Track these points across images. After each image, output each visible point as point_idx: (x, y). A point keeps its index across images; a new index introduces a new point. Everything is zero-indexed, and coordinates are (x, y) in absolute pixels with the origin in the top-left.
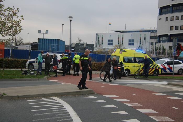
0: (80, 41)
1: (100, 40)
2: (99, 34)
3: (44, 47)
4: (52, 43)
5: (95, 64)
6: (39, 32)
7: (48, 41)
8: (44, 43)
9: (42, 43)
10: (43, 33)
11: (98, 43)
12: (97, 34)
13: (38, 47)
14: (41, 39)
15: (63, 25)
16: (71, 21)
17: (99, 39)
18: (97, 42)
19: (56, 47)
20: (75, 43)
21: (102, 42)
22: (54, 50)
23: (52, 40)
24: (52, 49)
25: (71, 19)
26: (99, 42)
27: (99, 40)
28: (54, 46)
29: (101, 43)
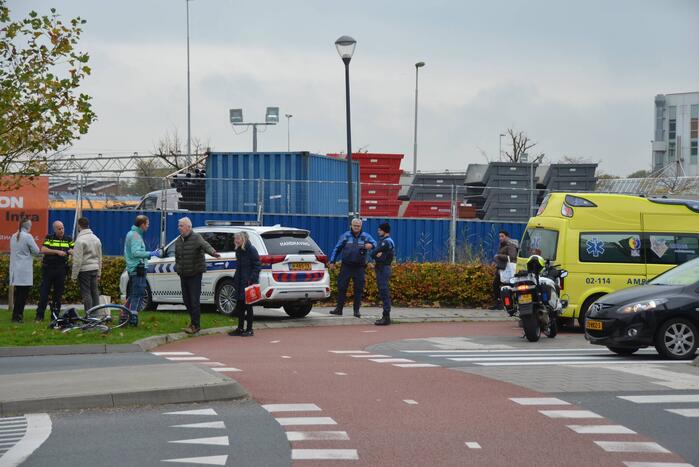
0: (519, 146)
1: (678, 132)
2: (672, 102)
3: (236, 196)
4: (272, 174)
6: (236, 116)
7: (251, 165)
8: (236, 175)
9: (225, 174)
10: (255, 125)
11: (672, 152)
12: (660, 103)
13: (204, 195)
14: (220, 158)
15: (418, 65)
16: (347, 61)
17: (673, 126)
18: (664, 145)
19: (294, 193)
21: (694, 144)
22: (283, 207)
23: (272, 159)
24: (272, 206)
25: (346, 50)
26: (672, 144)
27: (672, 136)
28: (283, 188)
29: (686, 153)
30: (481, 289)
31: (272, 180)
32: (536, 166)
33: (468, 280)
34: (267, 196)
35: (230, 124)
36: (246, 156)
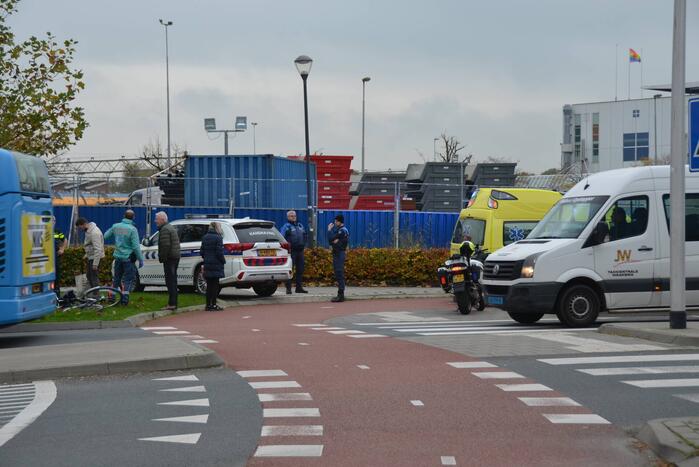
0: (451, 148)
1: (583, 136)
2: (576, 111)
3: (211, 193)
4: (242, 173)
5: (412, 257)
6: (210, 124)
7: (224, 167)
8: (210, 175)
9: (201, 175)
10: (226, 132)
11: (578, 152)
12: (567, 111)
13: (183, 192)
14: (196, 160)
16: (304, 76)
17: (578, 131)
18: (570, 148)
19: (260, 191)
20: (422, 162)
21: (596, 146)
22: (251, 202)
23: (242, 161)
24: (243, 201)
25: (304, 68)
26: (578, 147)
27: (578, 139)
28: (251, 185)
29: (589, 154)
30: (421, 270)
31: (242, 179)
32: (465, 165)
33: (410, 263)
34: (238, 192)
35: (205, 131)
36: (219, 158)
